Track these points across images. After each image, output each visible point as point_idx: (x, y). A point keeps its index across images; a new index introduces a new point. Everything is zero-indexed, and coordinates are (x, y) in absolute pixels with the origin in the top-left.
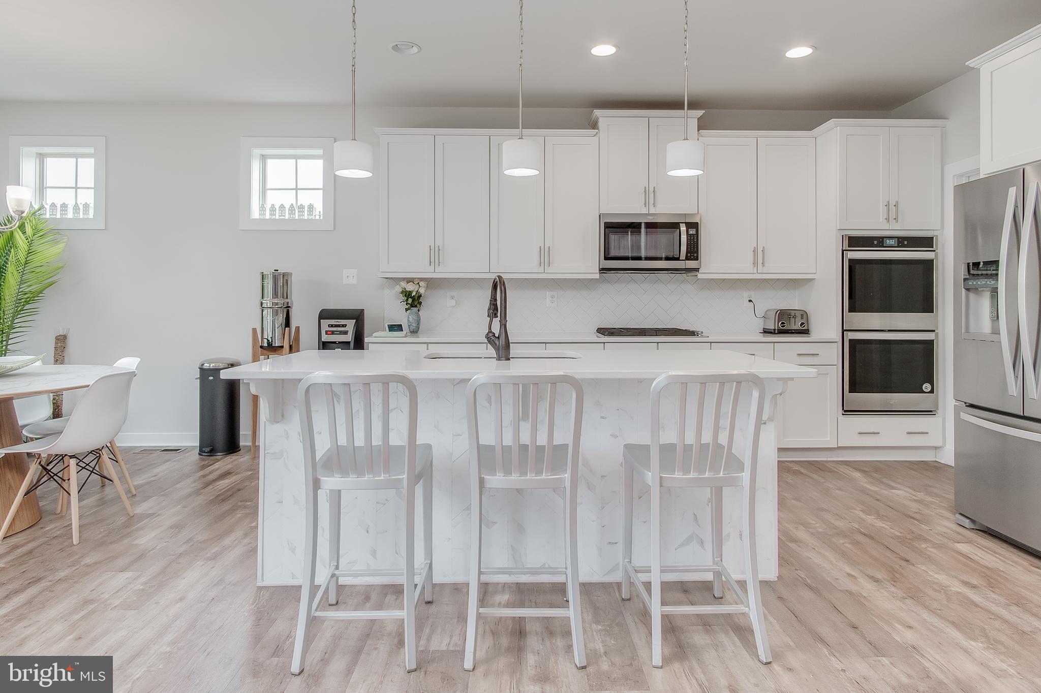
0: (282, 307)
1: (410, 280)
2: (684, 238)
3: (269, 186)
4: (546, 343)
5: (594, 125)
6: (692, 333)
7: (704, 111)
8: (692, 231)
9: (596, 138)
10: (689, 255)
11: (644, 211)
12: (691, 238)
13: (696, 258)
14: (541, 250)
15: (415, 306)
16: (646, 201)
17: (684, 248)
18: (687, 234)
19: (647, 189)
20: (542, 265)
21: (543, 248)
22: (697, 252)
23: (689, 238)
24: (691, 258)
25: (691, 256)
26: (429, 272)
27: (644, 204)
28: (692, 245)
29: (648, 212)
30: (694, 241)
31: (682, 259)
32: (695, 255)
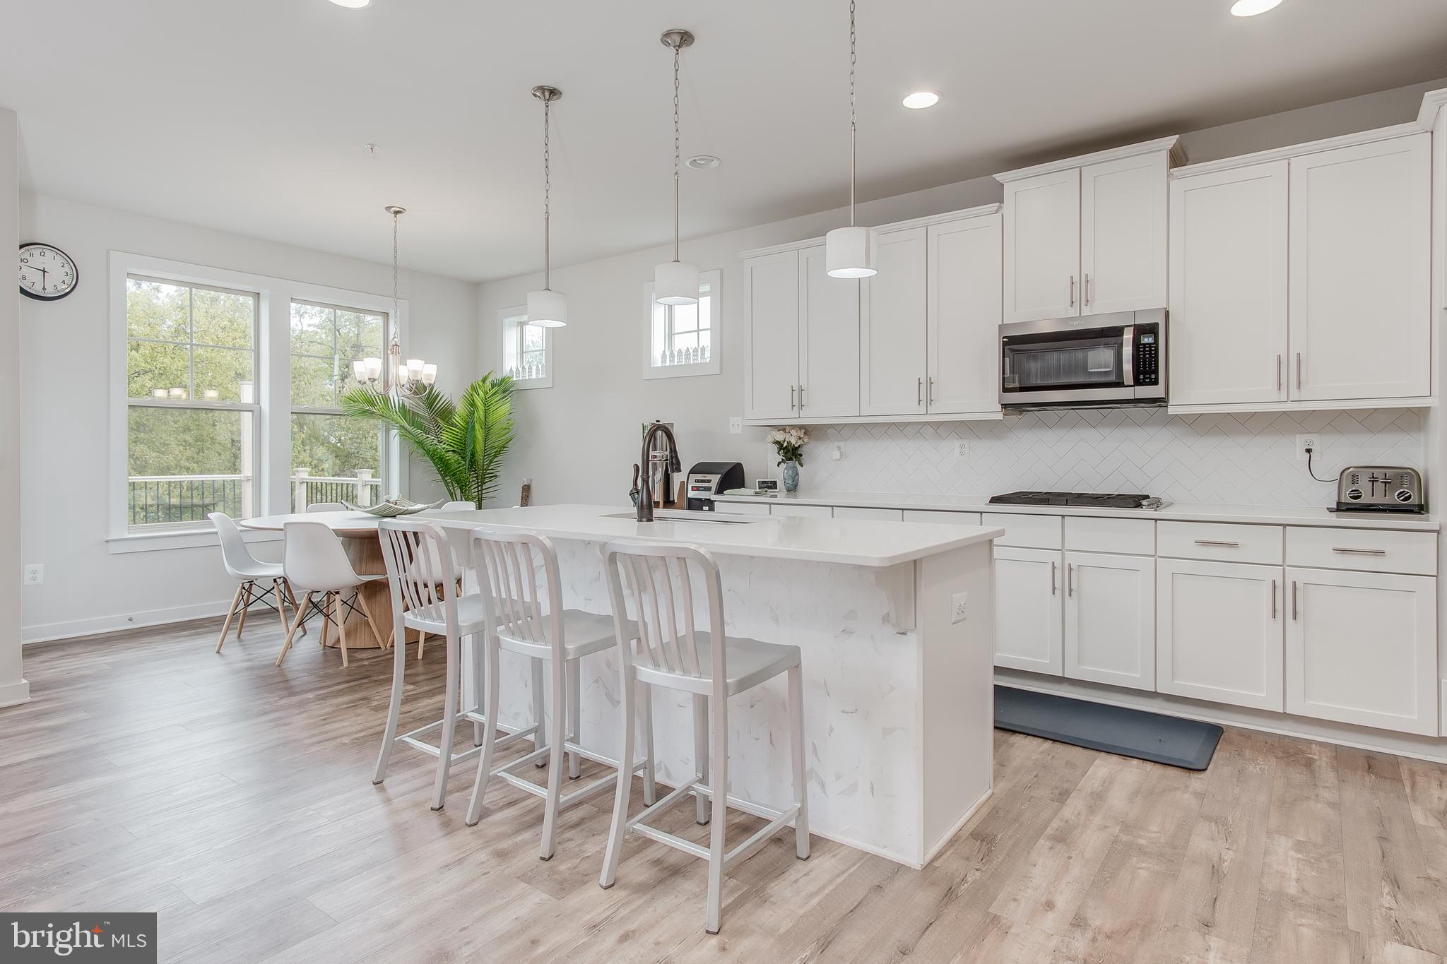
0: (660, 460)
1: (783, 429)
2: (1127, 351)
3: (677, 329)
5: (997, 196)
6: (1136, 501)
7: (1178, 136)
8: (1147, 340)
9: (999, 215)
10: (1141, 377)
11: (1073, 313)
12: (1144, 349)
13: (1155, 382)
14: (920, 383)
15: (791, 459)
16: (1076, 298)
17: (1128, 367)
18: (1136, 344)
19: (1076, 279)
20: (923, 403)
21: (923, 380)
22: (1156, 372)
23: (1142, 349)
24: (1144, 381)
25: (1145, 378)
26: (791, 417)
27: (1073, 302)
28: (1144, 362)
29: (1078, 315)
30: (1150, 354)
31: (1125, 384)
32: (1153, 376)
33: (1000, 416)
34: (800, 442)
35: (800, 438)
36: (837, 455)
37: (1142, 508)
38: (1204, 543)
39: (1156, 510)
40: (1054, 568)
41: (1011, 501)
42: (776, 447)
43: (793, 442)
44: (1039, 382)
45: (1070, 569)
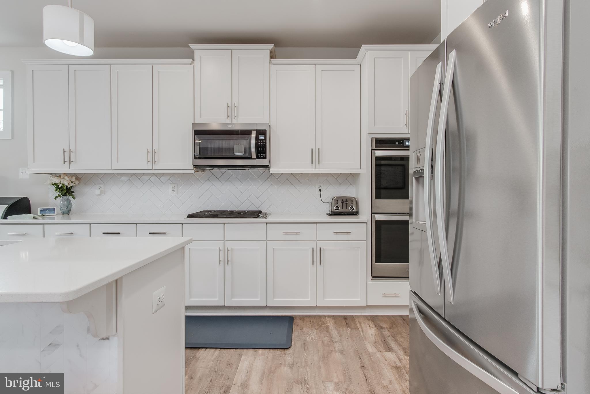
1: (55, 175)
2: (253, 142)
4: (137, 224)
5: (191, 56)
6: (257, 214)
7: (274, 45)
8: (261, 137)
9: (192, 66)
10: (259, 155)
11: (228, 121)
12: (260, 142)
13: (265, 158)
14: (148, 152)
15: (65, 195)
16: (230, 114)
17: (253, 150)
18: (257, 138)
19: (230, 105)
20: (150, 164)
21: (150, 150)
22: (265, 153)
23: (259, 142)
24: (260, 157)
25: (261, 155)
26: (64, 169)
27: (228, 116)
28: (261, 148)
29: (231, 123)
30: (263, 144)
31: (252, 158)
32: (264, 155)
33: (193, 172)
34: (71, 184)
35: (72, 182)
36: (98, 192)
37: (260, 217)
38: (286, 233)
39: (266, 218)
40: (220, 250)
41: (199, 216)
42: (53, 188)
43: (66, 184)
44: (213, 156)
45: (228, 250)
